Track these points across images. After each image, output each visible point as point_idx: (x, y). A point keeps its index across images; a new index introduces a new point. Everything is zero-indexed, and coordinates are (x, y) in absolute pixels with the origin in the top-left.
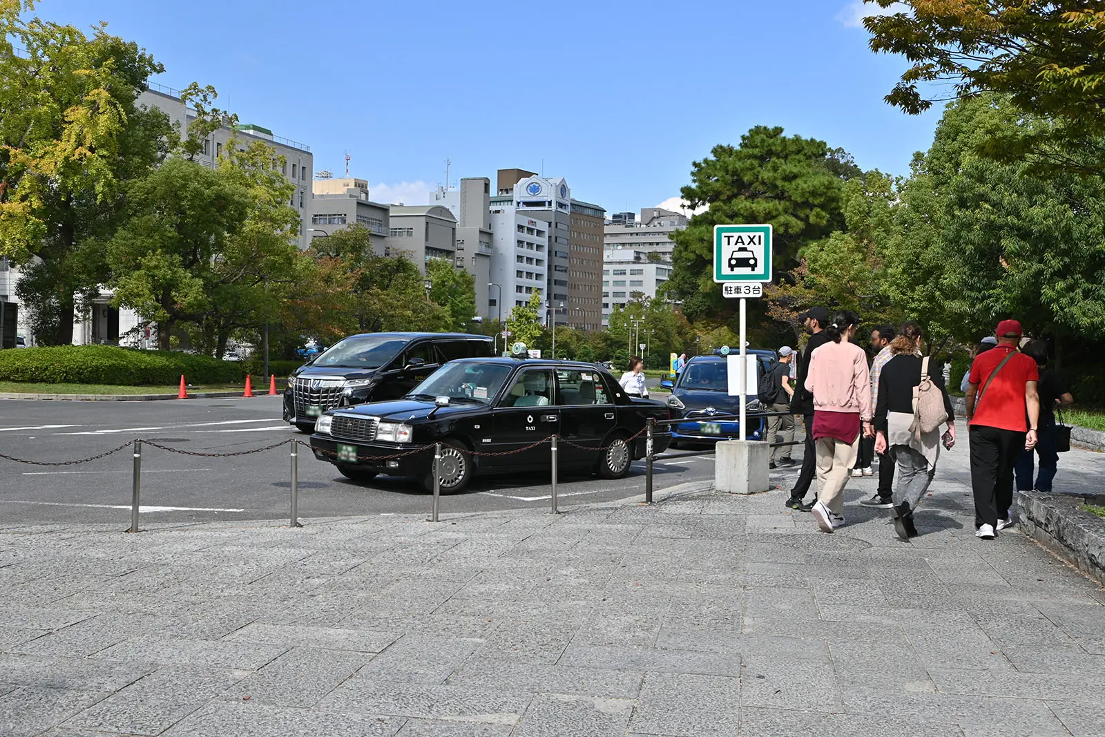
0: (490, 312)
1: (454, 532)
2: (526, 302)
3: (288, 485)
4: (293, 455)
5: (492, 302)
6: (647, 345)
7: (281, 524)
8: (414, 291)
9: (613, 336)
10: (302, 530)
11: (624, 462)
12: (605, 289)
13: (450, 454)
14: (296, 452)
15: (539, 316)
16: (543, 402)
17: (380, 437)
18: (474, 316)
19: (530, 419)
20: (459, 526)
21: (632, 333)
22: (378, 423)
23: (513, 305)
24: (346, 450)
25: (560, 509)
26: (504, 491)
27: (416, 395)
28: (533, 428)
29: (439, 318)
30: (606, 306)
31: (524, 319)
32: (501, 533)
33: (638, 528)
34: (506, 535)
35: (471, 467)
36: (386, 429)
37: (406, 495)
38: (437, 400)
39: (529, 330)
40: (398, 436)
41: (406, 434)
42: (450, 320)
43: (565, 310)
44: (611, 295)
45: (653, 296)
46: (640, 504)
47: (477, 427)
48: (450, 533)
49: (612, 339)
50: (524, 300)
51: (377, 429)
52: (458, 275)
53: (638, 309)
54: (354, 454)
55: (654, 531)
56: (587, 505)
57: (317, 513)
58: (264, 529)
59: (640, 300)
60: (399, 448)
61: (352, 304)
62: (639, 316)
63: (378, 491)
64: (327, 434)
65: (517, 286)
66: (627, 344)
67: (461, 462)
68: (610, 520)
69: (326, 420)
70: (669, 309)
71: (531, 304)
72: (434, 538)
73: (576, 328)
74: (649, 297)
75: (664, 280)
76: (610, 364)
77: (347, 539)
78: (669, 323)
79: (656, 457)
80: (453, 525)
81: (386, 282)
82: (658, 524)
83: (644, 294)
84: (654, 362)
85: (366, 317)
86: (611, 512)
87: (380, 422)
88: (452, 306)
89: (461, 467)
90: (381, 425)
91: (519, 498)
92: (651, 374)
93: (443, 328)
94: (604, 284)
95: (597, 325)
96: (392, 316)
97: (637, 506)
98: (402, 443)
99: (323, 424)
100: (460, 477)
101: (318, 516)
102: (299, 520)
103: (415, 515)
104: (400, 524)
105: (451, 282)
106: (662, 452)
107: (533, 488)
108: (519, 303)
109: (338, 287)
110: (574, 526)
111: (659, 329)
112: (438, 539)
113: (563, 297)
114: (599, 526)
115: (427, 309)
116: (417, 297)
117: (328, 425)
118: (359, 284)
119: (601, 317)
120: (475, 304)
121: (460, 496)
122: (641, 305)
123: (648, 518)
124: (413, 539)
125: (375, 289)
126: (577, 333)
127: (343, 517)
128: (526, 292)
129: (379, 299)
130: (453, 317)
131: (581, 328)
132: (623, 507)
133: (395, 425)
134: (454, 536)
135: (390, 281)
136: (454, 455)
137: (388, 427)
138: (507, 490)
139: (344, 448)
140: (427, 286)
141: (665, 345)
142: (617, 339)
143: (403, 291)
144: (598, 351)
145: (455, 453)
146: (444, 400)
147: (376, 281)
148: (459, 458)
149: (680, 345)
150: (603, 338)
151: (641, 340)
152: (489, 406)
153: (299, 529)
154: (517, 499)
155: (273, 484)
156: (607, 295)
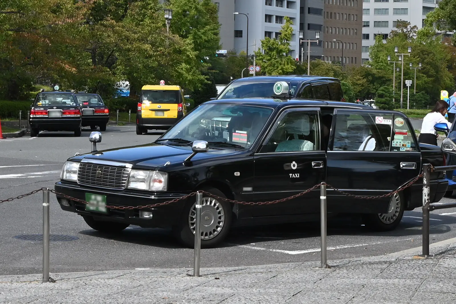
0: (235, 44)
1: (219, 287)
2: (277, 34)
3: (40, 238)
4: (45, 204)
5: (238, 34)
6: (413, 81)
7: (32, 279)
8: (153, 23)
9: (375, 71)
10: (57, 285)
11: (396, 212)
12: (365, 18)
13: (208, 203)
14: (48, 202)
15: (291, 48)
16: (307, 146)
17: (133, 185)
18: (219, 48)
19: (294, 166)
20: (223, 280)
21: (396, 68)
22: (130, 170)
23: (261, 37)
24: (95, 199)
25: (330, 263)
26: (266, 243)
27: (169, 140)
28: (297, 176)
29: (180, 52)
30: (367, 37)
31: (275, 52)
32: (269, 288)
33: (417, 283)
34: (275, 290)
35: (231, 218)
36: (139, 177)
37: (161, 249)
38: (194, 145)
39: (281, 64)
40: (152, 184)
41: (160, 182)
42: (192, 54)
43: (320, 42)
44: (372, 24)
45: (420, 27)
46: (416, 257)
47: (237, 174)
48: (214, 289)
49: (374, 74)
50: (274, 31)
51: (129, 177)
52: (201, 3)
53: (402, 40)
54: (104, 204)
55: (434, 286)
56: (358, 259)
57: (67, 267)
58: (15, 285)
59: (405, 30)
60: (153, 197)
61: (83, 37)
62: (404, 48)
63: (129, 244)
64: (74, 183)
65: (266, 15)
66: (390, 80)
67: (219, 213)
68: (385, 275)
69: (72, 167)
70: (438, 40)
71: (283, 35)
72: (199, 294)
73: (333, 62)
74: (415, 27)
75: (433, 8)
76: (373, 102)
77: (106, 294)
78: (438, 56)
79: (433, 206)
80: (216, 281)
81: (121, 12)
82: (437, 279)
83: (409, 23)
84: (421, 101)
85: (98, 51)
86: (385, 266)
87: (133, 168)
88: (194, 38)
89: (220, 218)
90: (133, 173)
91: (283, 251)
92: (418, 114)
93: (185, 63)
94: (364, 12)
95: (356, 59)
96: (129, 50)
97: (412, 260)
98: (157, 192)
99: (69, 172)
100: (219, 229)
101: (68, 271)
102: (52, 275)
103: (173, 269)
104: (160, 279)
105: (193, 12)
106: (437, 201)
107: (297, 240)
108: (268, 34)
109: (68, 18)
110: (348, 281)
111: (427, 64)
112: (203, 294)
113: (318, 28)
114: (374, 281)
115: (167, 42)
116: (157, 28)
117: (74, 172)
118: (91, 14)
119: (360, 49)
120: (219, 36)
121: (219, 249)
122: (406, 36)
123: (426, 272)
124: (176, 295)
125: (109, 21)
126: (334, 67)
127: (97, 272)
128: (277, 22)
129: (113, 31)
130: (196, 50)
131: (339, 62)
132: (398, 261)
133: (148, 172)
134: (220, 291)
135: (126, 11)
136: (213, 204)
137: (141, 174)
138: (269, 243)
139: (93, 197)
140: (166, 16)
141: (434, 82)
142: (381, 75)
143: (141, 23)
144: (359, 88)
145: (214, 201)
146: (201, 145)
147: (110, 11)
148: (218, 208)
149: (451, 81)
150: (364, 73)
151: (407, 75)
152: (249, 151)
153: (52, 284)
154: (281, 253)
155: (16, 237)
156: (367, 25)
